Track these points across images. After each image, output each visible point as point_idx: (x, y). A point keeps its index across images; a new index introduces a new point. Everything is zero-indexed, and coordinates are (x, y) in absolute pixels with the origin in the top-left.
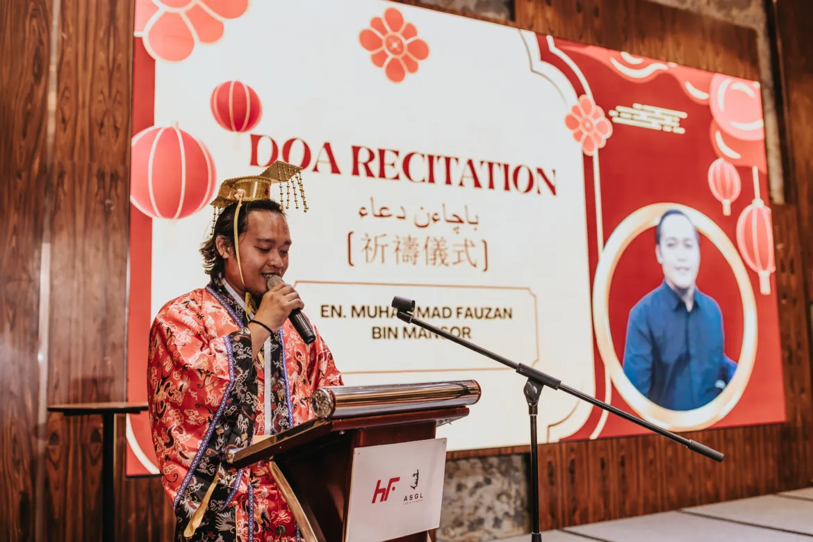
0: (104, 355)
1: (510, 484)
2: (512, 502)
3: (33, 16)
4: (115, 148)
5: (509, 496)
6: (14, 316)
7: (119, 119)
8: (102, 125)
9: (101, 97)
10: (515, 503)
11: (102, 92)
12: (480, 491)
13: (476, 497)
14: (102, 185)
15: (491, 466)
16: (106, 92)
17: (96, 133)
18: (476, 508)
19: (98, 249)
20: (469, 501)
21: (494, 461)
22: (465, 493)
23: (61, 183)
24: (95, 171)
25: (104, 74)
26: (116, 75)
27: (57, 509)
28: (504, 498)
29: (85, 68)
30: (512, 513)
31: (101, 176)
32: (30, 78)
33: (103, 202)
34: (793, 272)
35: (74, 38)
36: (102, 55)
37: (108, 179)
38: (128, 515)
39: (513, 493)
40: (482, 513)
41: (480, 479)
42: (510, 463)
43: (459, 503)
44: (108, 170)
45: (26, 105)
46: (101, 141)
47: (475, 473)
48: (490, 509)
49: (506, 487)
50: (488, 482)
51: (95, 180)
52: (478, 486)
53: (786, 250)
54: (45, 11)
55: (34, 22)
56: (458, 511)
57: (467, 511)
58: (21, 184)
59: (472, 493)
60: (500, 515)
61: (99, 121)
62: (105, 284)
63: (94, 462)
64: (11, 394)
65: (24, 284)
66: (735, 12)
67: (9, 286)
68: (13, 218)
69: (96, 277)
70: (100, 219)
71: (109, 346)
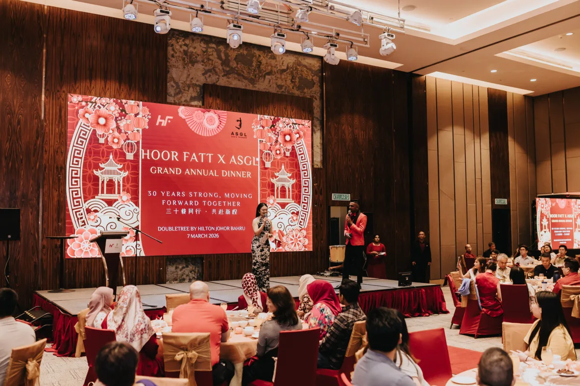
0: (58, 222)
1: (195, 268)
2: (196, 274)
3: (36, 118)
4: (62, 159)
5: (195, 272)
6: (32, 211)
7: (63, 150)
8: (57, 152)
9: (57, 143)
10: (197, 274)
12: (184, 269)
13: (182, 271)
14: (57, 170)
15: (188, 261)
16: (59, 141)
17: (56, 154)
18: (182, 275)
20: (180, 273)
22: (178, 270)
23: (45, 170)
24: (55, 166)
25: (58, 136)
26: (62, 136)
27: (45, 267)
28: (193, 272)
29: (52, 134)
30: (196, 277)
31: (57, 168)
33: (57, 176)
34: (321, 194)
35: (48, 124)
36: (57, 130)
37: (59, 169)
38: (66, 270)
39: (197, 271)
40: (184, 276)
41: (184, 266)
43: (176, 273)
44: (59, 166)
45: (34, 146)
46: (57, 157)
47: (183, 264)
48: (187, 276)
49: (194, 269)
50: (187, 267)
51: (55, 169)
52: (183, 268)
53: (319, 186)
54: (39, 116)
55: (36, 121)
56: (175, 276)
57: (179, 276)
58: (33, 171)
59: (181, 270)
60: (191, 278)
62: (59, 201)
63: (55, 254)
64: (31, 234)
65: (35, 201)
66: (306, 90)
67: (30, 202)
68: (31, 182)
69: (56, 199)
70: (57, 181)
71: (60, 220)
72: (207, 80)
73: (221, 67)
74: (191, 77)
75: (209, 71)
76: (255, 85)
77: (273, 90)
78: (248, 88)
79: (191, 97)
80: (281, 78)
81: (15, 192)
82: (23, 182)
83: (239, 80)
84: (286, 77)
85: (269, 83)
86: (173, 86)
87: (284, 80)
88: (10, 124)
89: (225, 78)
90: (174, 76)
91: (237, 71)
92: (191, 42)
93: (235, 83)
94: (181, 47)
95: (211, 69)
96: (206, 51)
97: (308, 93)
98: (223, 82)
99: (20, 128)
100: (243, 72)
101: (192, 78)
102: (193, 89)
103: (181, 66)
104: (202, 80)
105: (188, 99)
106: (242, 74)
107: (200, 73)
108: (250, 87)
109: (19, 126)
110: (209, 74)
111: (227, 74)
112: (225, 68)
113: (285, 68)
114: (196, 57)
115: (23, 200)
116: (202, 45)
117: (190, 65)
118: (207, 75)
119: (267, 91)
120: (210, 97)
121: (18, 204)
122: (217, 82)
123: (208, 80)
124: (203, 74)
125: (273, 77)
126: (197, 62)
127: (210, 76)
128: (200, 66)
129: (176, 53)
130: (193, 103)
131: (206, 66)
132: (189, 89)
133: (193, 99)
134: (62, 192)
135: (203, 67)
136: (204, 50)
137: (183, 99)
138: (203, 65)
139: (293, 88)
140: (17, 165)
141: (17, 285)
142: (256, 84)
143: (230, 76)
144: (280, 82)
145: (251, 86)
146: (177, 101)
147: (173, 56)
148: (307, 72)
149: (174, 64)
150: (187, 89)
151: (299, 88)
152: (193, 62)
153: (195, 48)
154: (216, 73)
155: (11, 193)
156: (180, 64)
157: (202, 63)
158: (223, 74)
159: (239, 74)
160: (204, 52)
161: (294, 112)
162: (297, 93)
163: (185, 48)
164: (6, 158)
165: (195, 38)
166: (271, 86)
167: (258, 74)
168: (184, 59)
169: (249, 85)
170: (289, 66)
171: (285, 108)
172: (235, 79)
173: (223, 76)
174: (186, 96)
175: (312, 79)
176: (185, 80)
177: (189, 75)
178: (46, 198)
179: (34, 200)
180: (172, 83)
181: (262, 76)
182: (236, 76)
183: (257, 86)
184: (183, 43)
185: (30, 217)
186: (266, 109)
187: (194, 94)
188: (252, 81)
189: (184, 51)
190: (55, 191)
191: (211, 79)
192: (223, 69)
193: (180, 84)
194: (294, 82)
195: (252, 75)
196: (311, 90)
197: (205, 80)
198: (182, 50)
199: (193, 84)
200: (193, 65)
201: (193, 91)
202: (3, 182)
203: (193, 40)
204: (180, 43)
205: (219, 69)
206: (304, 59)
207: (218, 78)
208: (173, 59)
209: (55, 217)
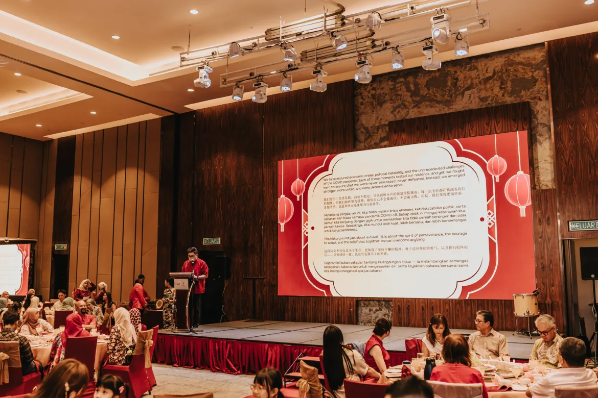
0: (273, 266)
1: (389, 312)
4: (275, 215)
7: (276, 207)
8: (272, 210)
12: (377, 312)
15: (382, 304)
16: (273, 201)
20: (374, 315)
21: (383, 303)
22: (372, 312)
23: (265, 225)
24: (271, 221)
25: (272, 196)
28: (387, 316)
29: (268, 196)
33: (272, 229)
36: (272, 191)
39: (390, 315)
41: (378, 308)
42: (389, 304)
43: (370, 315)
44: (274, 221)
45: (258, 207)
46: (272, 214)
47: (376, 306)
50: (381, 310)
51: (271, 223)
52: (377, 310)
55: (259, 187)
56: (369, 318)
57: (373, 318)
58: (258, 226)
59: (375, 313)
63: (272, 292)
65: (259, 250)
66: (523, 93)
67: (256, 250)
68: (257, 235)
72: (395, 116)
73: (410, 99)
74: (379, 119)
75: (399, 106)
76: (451, 107)
77: (475, 105)
78: (443, 112)
79: (381, 138)
80: (485, 88)
82: (252, 236)
83: (431, 107)
84: (492, 85)
85: (469, 99)
86: (363, 132)
87: (490, 90)
88: (244, 193)
89: (415, 110)
90: (364, 122)
91: (429, 97)
92: (378, 84)
93: (428, 111)
94: (369, 92)
95: (400, 105)
96: (394, 88)
97: (525, 96)
98: (413, 113)
99: (250, 195)
100: (436, 96)
101: (381, 120)
102: (383, 130)
103: (370, 111)
104: (391, 118)
105: (378, 141)
106: (435, 98)
107: (388, 113)
108: (446, 110)
109: (249, 193)
110: (397, 110)
111: (417, 105)
112: (415, 99)
113: (491, 74)
114: (384, 97)
115: (252, 249)
116: (390, 83)
117: (378, 107)
118: (395, 113)
119: (467, 109)
120: (395, 133)
121: (249, 252)
122: (406, 116)
123: (397, 116)
124: (392, 112)
125: (475, 90)
126: (385, 102)
127: (399, 112)
128: (388, 105)
129: (364, 100)
130: (383, 144)
131: (394, 103)
132: (378, 131)
133: (382, 140)
134: (275, 242)
135: (392, 104)
136: (392, 87)
137: (372, 143)
138: (391, 103)
139: (503, 96)
140: (248, 223)
142: (452, 105)
143: (421, 105)
144: (483, 94)
145: (446, 108)
146: (367, 146)
147: (362, 104)
148: (524, 69)
149: (364, 110)
150: (376, 131)
151: (512, 94)
152: (381, 104)
153: (382, 89)
154: (406, 107)
155: (245, 244)
156: (369, 110)
157: (390, 102)
158: (413, 106)
159: (431, 100)
160: (392, 90)
161: (499, 125)
162: (509, 100)
163: (373, 92)
164: (242, 219)
165: (382, 79)
166: (471, 102)
167: (455, 93)
168: (372, 104)
169: (444, 108)
170: (496, 70)
171: (487, 124)
172: (427, 107)
173: (413, 108)
174: (376, 138)
175: (532, 76)
176: (374, 123)
177: (378, 117)
178: (265, 248)
180: (362, 130)
181: (459, 94)
182: (428, 103)
183: (453, 106)
184: (371, 88)
186: (460, 130)
187: (384, 135)
188: (448, 103)
189: (372, 95)
190: (271, 240)
191: (401, 115)
192: (413, 100)
193: (370, 129)
194: (504, 88)
195: (446, 96)
196: (532, 90)
197: (394, 117)
198: (370, 95)
199: (382, 125)
200: (381, 107)
201: (383, 131)
203: (380, 82)
204: (368, 89)
205: (408, 102)
206: (519, 55)
207: (408, 112)
208: (362, 106)
209: (271, 262)
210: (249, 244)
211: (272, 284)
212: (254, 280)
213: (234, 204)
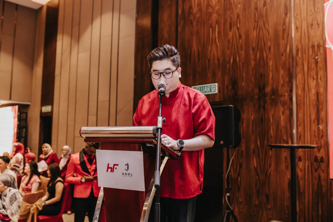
0: (318, 124)
4: (318, 33)
6: (284, 110)
7: (320, 20)
8: (312, 25)
9: (311, 13)
11: (311, 11)
14: (313, 51)
16: (313, 10)
17: (310, 29)
19: (314, 79)
23: (297, 54)
24: (310, 46)
26: (317, 1)
31: (313, 47)
32: (284, 16)
33: (314, 58)
37: (316, 48)
44: (316, 44)
45: (283, 27)
46: (312, 32)
51: (311, 50)
58: (283, 58)
61: (311, 24)
62: (317, 94)
63: (316, 170)
64: (284, 140)
65: (286, 98)
67: (281, 98)
68: (282, 72)
69: (313, 91)
70: (313, 66)
71: (320, 121)
81: (264, 88)
82: (272, 74)
88: (256, 9)
99: (267, 9)
109: (265, 8)
115: (273, 97)
121: (268, 101)
134: (321, 79)
140: (265, 55)
141: (269, 207)
155: (260, 90)
164: (253, 49)
178: (300, 92)
179: (285, 96)
185: (282, 118)
190: (312, 79)
202: (252, 79)
209: (313, 117)
210: (268, 89)
211: (316, 157)
212: (293, 150)
213: (238, 29)
